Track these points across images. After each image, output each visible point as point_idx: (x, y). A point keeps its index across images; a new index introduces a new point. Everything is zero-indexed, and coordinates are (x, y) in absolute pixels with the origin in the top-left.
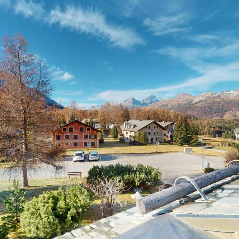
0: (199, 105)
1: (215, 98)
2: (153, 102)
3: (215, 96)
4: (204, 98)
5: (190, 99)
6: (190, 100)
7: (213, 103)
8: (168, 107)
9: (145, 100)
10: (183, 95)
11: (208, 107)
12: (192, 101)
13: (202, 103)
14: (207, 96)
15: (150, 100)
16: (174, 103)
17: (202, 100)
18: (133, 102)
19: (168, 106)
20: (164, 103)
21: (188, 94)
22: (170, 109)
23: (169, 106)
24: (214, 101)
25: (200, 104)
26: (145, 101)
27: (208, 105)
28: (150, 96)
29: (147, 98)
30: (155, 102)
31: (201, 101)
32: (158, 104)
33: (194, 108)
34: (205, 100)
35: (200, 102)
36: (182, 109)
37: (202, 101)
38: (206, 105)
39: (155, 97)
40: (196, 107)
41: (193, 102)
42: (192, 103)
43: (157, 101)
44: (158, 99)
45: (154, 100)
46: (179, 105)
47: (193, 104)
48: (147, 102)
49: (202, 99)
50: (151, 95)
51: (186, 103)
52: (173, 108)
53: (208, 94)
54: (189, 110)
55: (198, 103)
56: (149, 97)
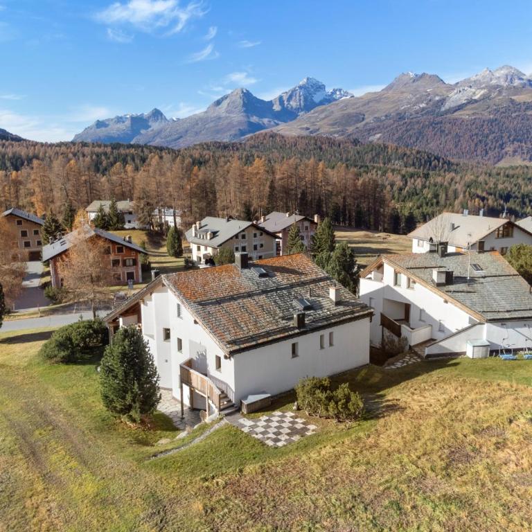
0: (464, 115)
1: (517, 90)
2: (316, 105)
3: (517, 83)
4: (482, 92)
5: (437, 95)
6: (437, 98)
7: (508, 109)
8: (364, 123)
9: (285, 98)
10: (414, 81)
11: (491, 122)
12: (443, 101)
13: (472, 109)
14: (494, 82)
15: (306, 99)
16: (384, 109)
17: (476, 97)
18: (244, 105)
19: (363, 119)
20: (350, 110)
21: (430, 77)
22: (371, 131)
23: (369, 119)
24: (512, 101)
25: (467, 112)
26: (285, 102)
27: (492, 116)
28: (303, 81)
29: (294, 91)
30: (321, 103)
31: (471, 102)
32: (332, 112)
33: (448, 126)
34: (485, 98)
35: (469, 106)
36: (407, 131)
37: (476, 101)
38: (487, 116)
39: (321, 87)
40: (454, 122)
41: (447, 106)
42: (443, 109)
43: (329, 100)
44: (332, 93)
45: (317, 98)
46: (401, 117)
47: (447, 112)
48: (293, 104)
49: (474, 93)
50: (308, 79)
51: (423, 109)
52: (379, 127)
53: (497, 75)
54: (429, 132)
55: (460, 107)
56: (300, 87)
